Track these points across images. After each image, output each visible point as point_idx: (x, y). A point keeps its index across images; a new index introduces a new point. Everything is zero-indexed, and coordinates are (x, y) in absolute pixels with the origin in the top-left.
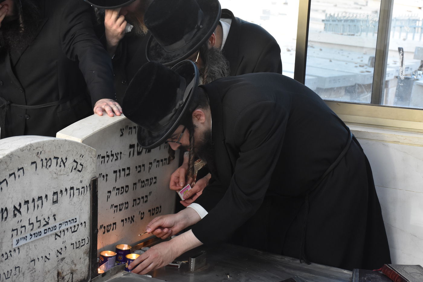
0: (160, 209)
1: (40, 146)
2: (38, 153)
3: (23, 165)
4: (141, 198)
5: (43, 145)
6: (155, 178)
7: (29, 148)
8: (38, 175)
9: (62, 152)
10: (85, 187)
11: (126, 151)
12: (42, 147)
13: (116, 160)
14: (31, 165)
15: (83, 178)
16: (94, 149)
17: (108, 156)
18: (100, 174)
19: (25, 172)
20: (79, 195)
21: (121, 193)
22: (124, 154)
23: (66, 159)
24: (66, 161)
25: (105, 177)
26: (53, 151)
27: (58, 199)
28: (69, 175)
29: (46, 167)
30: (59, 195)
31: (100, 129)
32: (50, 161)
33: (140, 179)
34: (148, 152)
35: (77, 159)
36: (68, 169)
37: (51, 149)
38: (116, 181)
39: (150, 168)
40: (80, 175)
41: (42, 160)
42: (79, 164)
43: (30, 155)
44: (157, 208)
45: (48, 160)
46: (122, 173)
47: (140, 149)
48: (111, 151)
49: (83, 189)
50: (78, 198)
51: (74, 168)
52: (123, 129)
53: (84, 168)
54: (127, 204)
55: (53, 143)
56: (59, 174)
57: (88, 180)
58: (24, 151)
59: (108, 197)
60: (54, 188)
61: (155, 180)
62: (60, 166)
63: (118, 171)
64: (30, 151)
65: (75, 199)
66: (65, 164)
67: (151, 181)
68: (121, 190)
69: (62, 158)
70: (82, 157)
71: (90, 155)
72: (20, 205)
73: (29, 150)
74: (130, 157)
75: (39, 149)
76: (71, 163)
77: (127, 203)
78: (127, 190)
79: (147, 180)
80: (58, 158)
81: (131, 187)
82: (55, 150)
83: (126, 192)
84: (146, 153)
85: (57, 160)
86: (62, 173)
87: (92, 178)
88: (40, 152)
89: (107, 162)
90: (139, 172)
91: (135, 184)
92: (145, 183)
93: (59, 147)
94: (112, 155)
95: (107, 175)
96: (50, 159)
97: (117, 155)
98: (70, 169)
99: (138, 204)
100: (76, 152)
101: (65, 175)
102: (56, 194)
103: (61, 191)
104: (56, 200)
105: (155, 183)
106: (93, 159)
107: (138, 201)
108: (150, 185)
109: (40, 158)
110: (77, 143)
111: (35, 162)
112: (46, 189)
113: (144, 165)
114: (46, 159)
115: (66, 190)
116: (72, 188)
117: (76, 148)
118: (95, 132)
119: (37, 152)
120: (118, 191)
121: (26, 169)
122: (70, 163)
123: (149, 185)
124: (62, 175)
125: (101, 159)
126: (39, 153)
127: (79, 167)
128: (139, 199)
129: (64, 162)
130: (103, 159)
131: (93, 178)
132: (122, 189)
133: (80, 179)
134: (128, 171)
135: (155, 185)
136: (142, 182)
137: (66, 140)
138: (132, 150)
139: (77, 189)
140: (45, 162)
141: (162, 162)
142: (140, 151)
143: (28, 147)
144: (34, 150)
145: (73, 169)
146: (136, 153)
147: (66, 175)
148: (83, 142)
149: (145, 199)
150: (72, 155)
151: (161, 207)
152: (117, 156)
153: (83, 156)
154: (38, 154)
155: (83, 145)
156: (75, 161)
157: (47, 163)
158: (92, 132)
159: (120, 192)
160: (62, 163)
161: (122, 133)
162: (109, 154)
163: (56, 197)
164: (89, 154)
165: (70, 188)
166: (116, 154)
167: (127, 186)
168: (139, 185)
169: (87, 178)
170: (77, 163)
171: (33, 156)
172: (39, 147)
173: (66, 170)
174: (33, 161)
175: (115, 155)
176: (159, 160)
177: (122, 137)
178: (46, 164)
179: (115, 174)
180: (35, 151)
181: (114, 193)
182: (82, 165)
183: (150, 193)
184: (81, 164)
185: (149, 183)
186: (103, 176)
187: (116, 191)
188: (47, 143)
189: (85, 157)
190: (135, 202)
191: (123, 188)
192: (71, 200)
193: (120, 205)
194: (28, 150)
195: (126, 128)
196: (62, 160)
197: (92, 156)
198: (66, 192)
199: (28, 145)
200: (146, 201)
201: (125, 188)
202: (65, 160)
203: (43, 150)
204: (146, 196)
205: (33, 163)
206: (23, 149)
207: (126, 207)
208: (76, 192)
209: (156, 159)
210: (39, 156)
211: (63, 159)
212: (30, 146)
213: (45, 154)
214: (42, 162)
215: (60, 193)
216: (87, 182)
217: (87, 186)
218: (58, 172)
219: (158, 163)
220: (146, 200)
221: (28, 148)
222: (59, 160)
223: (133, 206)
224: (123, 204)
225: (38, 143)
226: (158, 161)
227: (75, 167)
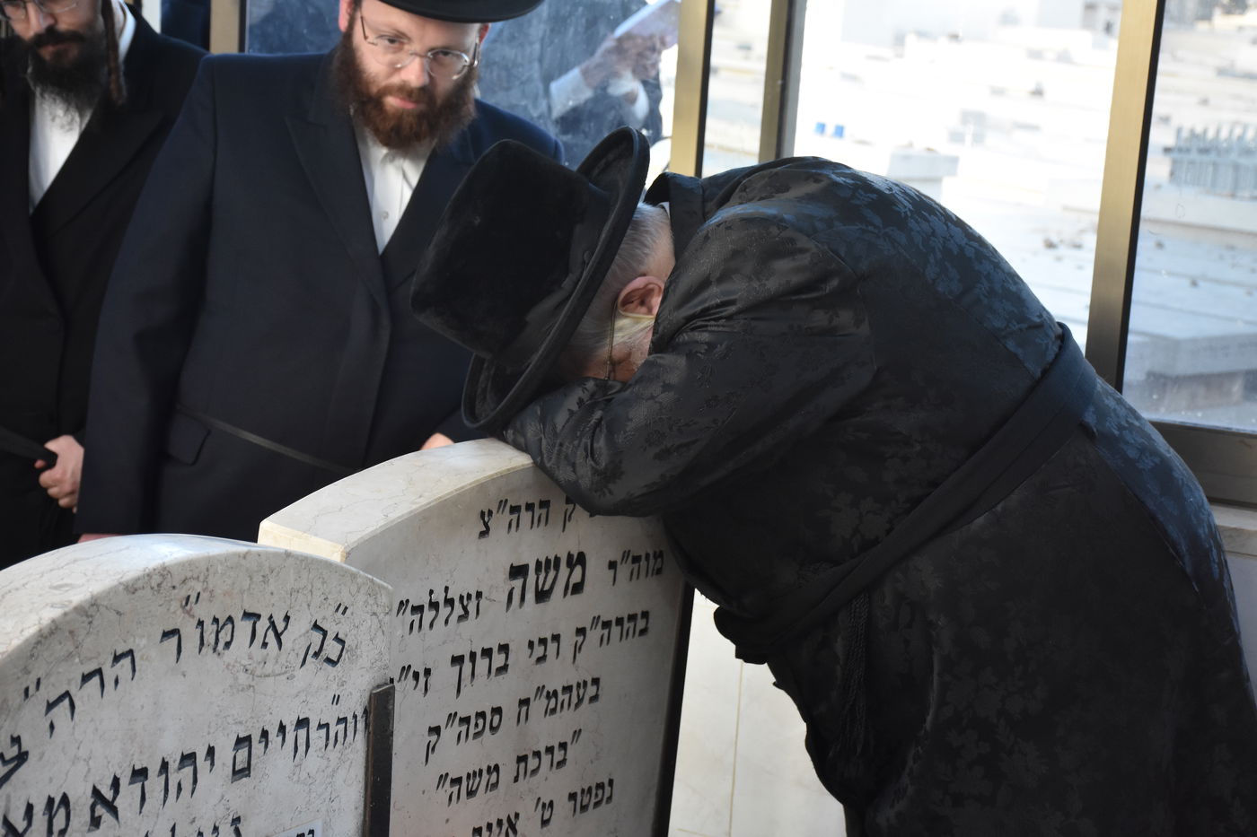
0: (607, 789)
1: (195, 576)
2: (188, 597)
3: (134, 641)
4: (543, 750)
5: (208, 570)
6: (596, 681)
7: (156, 580)
8: (184, 676)
9: (272, 594)
10: (350, 719)
11: (498, 585)
12: (201, 578)
13: (462, 618)
14: (162, 641)
15: (342, 688)
16: (385, 584)
17: (434, 605)
18: (405, 670)
19: (137, 668)
20: (326, 746)
21: (477, 735)
22: (492, 598)
23: (287, 618)
24: (286, 628)
25: (422, 679)
26: (242, 592)
27: (252, 762)
28: (294, 677)
29: (215, 650)
30: (257, 747)
31: (411, 512)
32: (230, 626)
33: (544, 687)
34: (572, 594)
35: (324, 618)
36: (292, 657)
37: (234, 584)
38: (459, 691)
39: (577, 649)
40: (332, 675)
41: (201, 623)
42: (330, 636)
43: (160, 606)
44: (600, 786)
45: (221, 624)
46: (482, 664)
47: (546, 578)
48: (447, 589)
49: (342, 726)
50: (322, 757)
51: (311, 652)
52: (490, 513)
53: (347, 651)
54: (495, 774)
55: (243, 562)
56: (258, 672)
57: (359, 694)
58: (138, 594)
59: (430, 749)
60: (241, 723)
61: (595, 688)
62: (265, 645)
63: (467, 659)
64: (159, 591)
65: (313, 761)
66: (282, 637)
67: (581, 691)
68: (477, 725)
69: (271, 617)
70: (344, 613)
71: (369, 607)
72: (116, 784)
73: (156, 588)
74: (511, 608)
75: (192, 583)
76: (304, 634)
77: (497, 768)
78: (495, 724)
79: (567, 689)
80: (258, 616)
81: (510, 710)
82: (246, 587)
83: (494, 729)
84: (565, 595)
85: (255, 624)
86: (269, 668)
87: (374, 689)
88: (196, 595)
89: (431, 625)
90: (541, 659)
91: (525, 702)
92: (561, 697)
93: (263, 576)
94: (449, 602)
95: (428, 672)
96: (230, 619)
97: (465, 603)
98: (297, 654)
99: (535, 772)
100: (323, 597)
101: (279, 675)
102: (247, 743)
103: (265, 734)
104: (246, 766)
105: (594, 699)
106: (380, 621)
107: (532, 763)
108: (577, 706)
109: (193, 616)
110: (328, 565)
111: (175, 632)
112: (209, 727)
113: (556, 638)
114: (216, 620)
115: (282, 728)
116: (302, 723)
117: (323, 583)
118: (392, 521)
119: (184, 594)
120: (464, 728)
121: (142, 658)
122: (297, 634)
123: (573, 706)
124: (268, 676)
125: (409, 616)
126: (193, 599)
127: (332, 649)
128: (537, 754)
129: (279, 631)
130: (416, 617)
131: (379, 686)
132: (481, 722)
133: (335, 689)
134: (503, 656)
135: (592, 705)
136: (548, 697)
137: (288, 554)
138: (518, 583)
139: (320, 726)
140: (210, 629)
141: (619, 628)
142: (547, 588)
143: (154, 577)
144: (174, 587)
145: (309, 657)
146: (530, 595)
147: (284, 677)
148: (348, 555)
149: (558, 756)
150: (309, 605)
151: (611, 782)
152: (464, 605)
153: (346, 608)
154: (187, 604)
155: (347, 571)
156: (316, 627)
157: (218, 632)
158: (382, 523)
159: (472, 731)
160: (271, 633)
161: (486, 525)
162: (439, 596)
163: (246, 754)
164: (366, 601)
165: (295, 723)
166: (461, 598)
167: (497, 711)
168: (538, 706)
169: (356, 687)
170: (325, 633)
171: (168, 610)
172: (192, 578)
173: (282, 660)
174: (169, 628)
175: (457, 603)
176: (611, 621)
177: (483, 540)
178: (213, 636)
179: (458, 667)
180: (176, 591)
181: (449, 734)
182: (342, 642)
183: (577, 733)
184: (337, 639)
185: (575, 700)
186: (416, 676)
187: (457, 728)
188: (221, 564)
189: (352, 614)
190: (522, 765)
191: (481, 715)
192: (296, 766)
193: (469, 775)
194: (152, 588)
195: (499, 508)
196: (273, 625)
197: (379, 610)
198: (280, 738)
199: (155, 570)
200: (562, 763)
201: (489, 717)
202: (283, 624)
203: (204, 590)
204: (563, 746)
205: (167, 634)
206: (135, 586)
207: (492, 784)
208: (317, 737)
209: (599, 617)
210: (191, 610)
211: (275, 619)
212: (162, 575)
213: (211, 601)
214: (199, 630)
215: (260, 742)
216: (355, 703)
217: (355, 717)
218: (255, 665)
219: (606, 632)
220: (561, 758)
221: (154, 584)
222: (263, 625)
223: (516, 780)
224: (481, 771)
225: (190, 564)
226: (607, 625)
227: (317, 649)
